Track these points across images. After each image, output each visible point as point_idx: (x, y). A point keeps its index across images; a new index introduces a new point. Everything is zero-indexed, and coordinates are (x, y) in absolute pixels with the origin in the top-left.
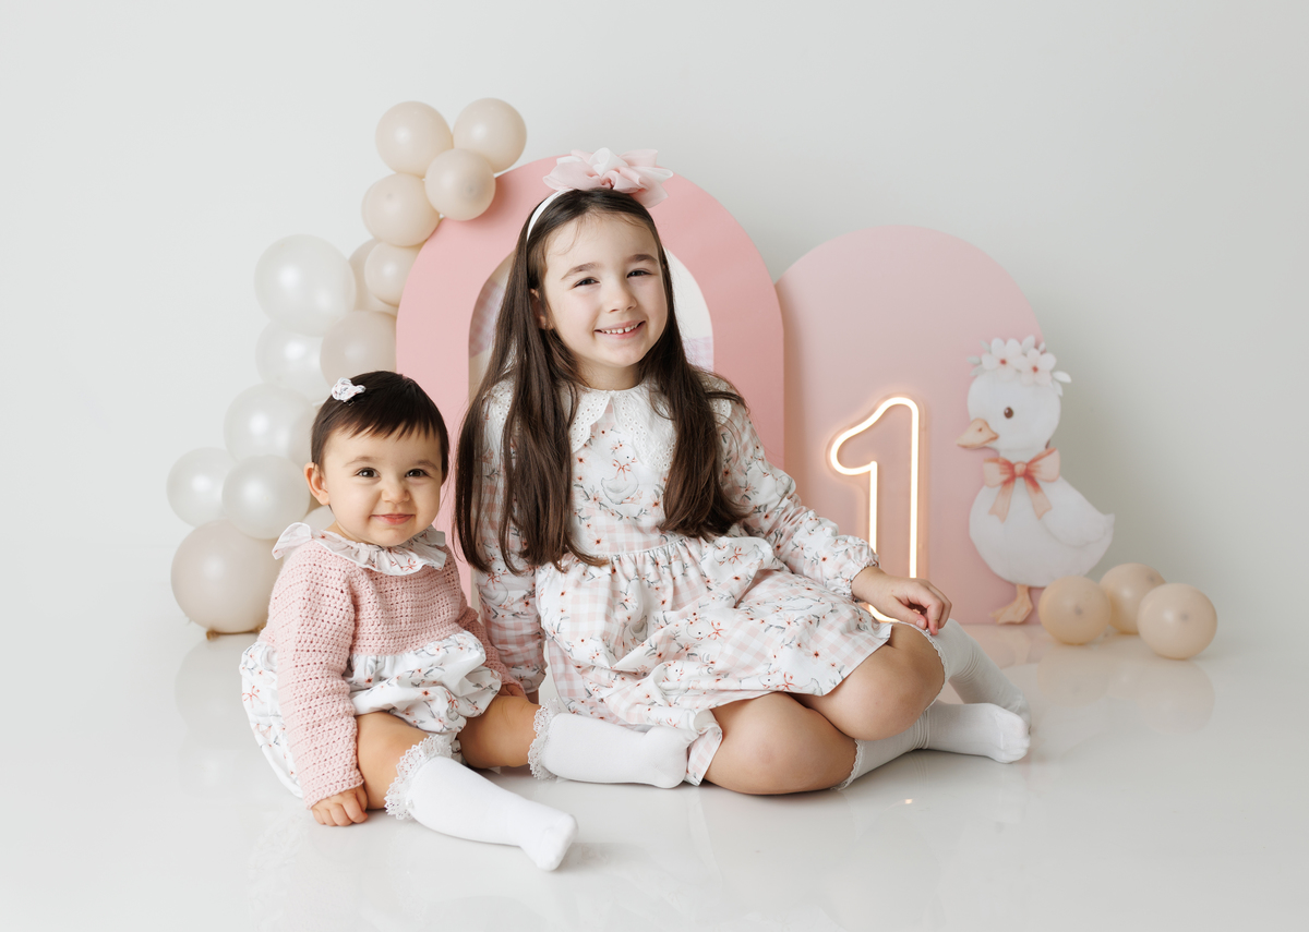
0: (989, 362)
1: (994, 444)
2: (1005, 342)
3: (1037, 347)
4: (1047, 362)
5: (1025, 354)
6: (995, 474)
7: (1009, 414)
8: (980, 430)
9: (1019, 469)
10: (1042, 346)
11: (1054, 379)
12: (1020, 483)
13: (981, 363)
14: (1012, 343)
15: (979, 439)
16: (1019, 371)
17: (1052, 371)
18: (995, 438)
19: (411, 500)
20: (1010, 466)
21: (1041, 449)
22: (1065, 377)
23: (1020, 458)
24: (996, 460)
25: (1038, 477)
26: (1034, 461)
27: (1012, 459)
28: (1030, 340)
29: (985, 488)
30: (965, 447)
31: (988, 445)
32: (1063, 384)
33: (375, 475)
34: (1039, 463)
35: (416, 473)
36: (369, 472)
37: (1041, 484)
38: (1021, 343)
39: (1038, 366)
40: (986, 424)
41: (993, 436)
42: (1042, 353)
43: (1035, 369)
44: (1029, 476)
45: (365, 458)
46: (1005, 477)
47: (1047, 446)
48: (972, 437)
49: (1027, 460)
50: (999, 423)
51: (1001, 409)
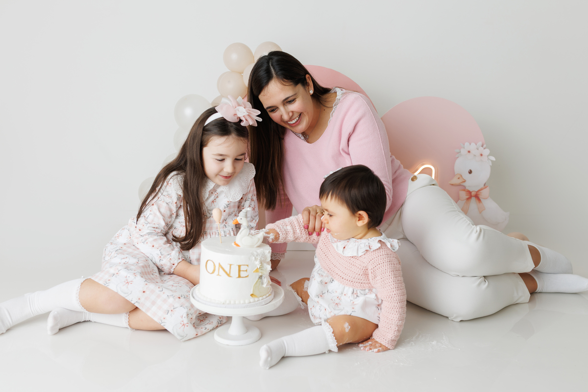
0: (464, 152)
1: (464, 184)
2: (470, 144)
3: (482, 146)
4: (486, 152)
5: (478, 149)
6: (464, 195)
7: (470, 172)
8: (459, 178)
9: (473, 194)
10: (485, 146)
11: (489, 159)
12: (473, 199)
13: (460, 152)
14: (473, 144)
15: (458, 182)
16: (475, 155)
17: (488, 156)
18: (465, 181)
20: (470, 192)
21: (482, 186)
22: (493, 158)
23: (473, 189)
24: (464, 190)
25: (480, 197)
26: (478, 191)
27: (471, 190)
28: (480, 143)
29: (459, 201)
30: (452, 185)
31: (461, 184)
32: (492, 161)
34: (481, 191)
37: (482, 200)
38: (476, 144)
39: (483, 154)
40: (461, 176)
42: (484, 149)
43: (481, 155)
44: (477, 196)
46: (468, 197)
47: (484, 185)
48: (455, 181)
49: (476, 191)
50: (466, 176)
51: (468, 170)
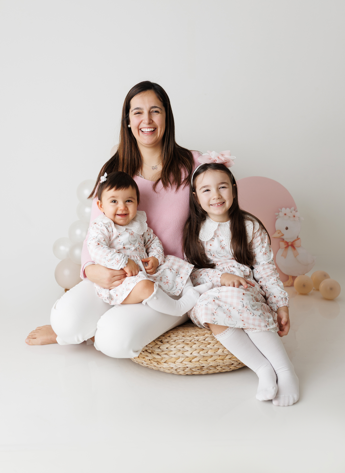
0: (281, 214)
1: (283, 237)
2: (286, 209)
3: (294, 210)
4: (298, 214)
5: (291, 212)
6: (283, 245)
7: (287, 228)
8: (279, 233)
9: (290, 244)
10: (296, 210)
11: (299, 219)
12: (290, 248)
13: (279, 215)
14: (288, 209)
15: (279, 235)
16: (289, 217)
17: (299, 217)
18: (283, 235)
19: (128, 209)
20: (287, 243)
21: (296, 238)
22: (302, 219)
23: (290, 241)
24: (283, 241)
25: (295, 246)
27: (288, 241)
28: (293, 208)
29: (280, 249)
30: (275, 238)
31: (281, 237)
32: (302, 221)
33: (116, 202)
34: (295, 242)
35: (129, 201)
36: (115, 201)
37: (296, 248)
38: (290, 209)
39: (295, 215)
40: (281, 231)
41: (282, 235)
42: (296, 212)
43: (294, 216)
44: (293, 246)
45: (113, 197)
46: (286, 246)
47: (298, 237)
48: (276, 235)
49: (292, 241)
50: (284, 231)
51: (285, 227)
